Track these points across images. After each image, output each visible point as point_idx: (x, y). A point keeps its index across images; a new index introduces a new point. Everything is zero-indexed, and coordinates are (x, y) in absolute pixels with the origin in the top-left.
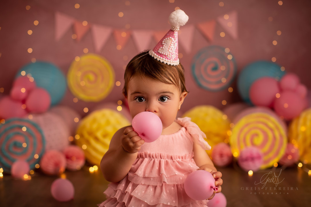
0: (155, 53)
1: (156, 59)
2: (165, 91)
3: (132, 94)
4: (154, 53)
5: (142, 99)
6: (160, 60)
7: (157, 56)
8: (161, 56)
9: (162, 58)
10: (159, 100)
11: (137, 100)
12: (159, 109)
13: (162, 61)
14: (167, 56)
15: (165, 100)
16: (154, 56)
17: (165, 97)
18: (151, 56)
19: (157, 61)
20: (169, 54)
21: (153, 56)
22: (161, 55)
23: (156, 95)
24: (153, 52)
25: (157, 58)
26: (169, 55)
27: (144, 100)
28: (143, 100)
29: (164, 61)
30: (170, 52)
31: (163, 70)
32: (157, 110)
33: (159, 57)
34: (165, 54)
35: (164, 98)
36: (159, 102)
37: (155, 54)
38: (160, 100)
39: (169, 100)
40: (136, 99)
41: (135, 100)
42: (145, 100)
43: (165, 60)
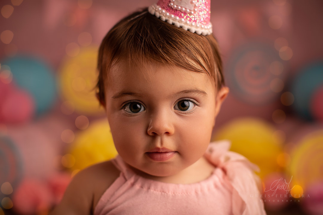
0: (163, 8)
1: (166, 21)
2: (188, 88)
3: (116, 97)
4: (160, 9)
5: (138, 106)
6: (174, 22)
7: (168, 14)
8: (176, 15)
9: (178, 18)
10: (174, 107)
11: (127, 109)
12: (176, 127)
13: (178, 24)
14: (190, 14)
15: (189, 106)
16: (162, 15)
17: (187, 101)
18: (154, 16)
19: (169, 24)
20: (194, 11)
21: (158, 15)
22: (176, 12)
23: (169, 97)
24: (158, 7)
25: (167, 18)
26: (192, 12)
27: (142, 109)
28: (140, 109)
29: (182, 24)
30: (195, 6)
31: (183, 42)
32: (172, 130)
33: (173, 16)
34: (184, 9)
35: (186, 103)
36: (176, 111)
37: (164, 11)
38: (177, 107)
39: (196, 106)
40: (124, 107)
41: (122, 108)
42: (145, 109)
43: (186, 23)
